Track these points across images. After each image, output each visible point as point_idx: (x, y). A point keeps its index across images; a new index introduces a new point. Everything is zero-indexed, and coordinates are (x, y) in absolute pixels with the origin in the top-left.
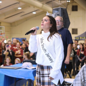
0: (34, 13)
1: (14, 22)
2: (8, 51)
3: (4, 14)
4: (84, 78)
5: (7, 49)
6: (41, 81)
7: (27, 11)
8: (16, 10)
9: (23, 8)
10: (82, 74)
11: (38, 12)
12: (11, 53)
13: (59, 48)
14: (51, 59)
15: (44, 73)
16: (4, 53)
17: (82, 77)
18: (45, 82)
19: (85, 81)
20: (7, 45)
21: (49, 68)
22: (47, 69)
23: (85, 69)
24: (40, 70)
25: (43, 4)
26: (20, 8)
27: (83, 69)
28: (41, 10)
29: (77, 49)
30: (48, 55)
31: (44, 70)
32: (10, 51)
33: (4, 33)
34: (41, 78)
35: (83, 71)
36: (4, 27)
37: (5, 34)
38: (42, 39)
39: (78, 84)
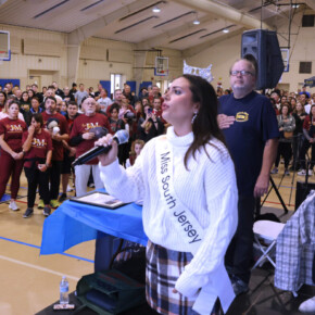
0: (226, 31)
1: (188, 50)
2: (150, 120)
3: (168, 34)
4: (308, 233)
5: (148, 117)
6: (159, 297)
7: (212, 27)
8: (190, 25)
9: (203, 21)
10: (302, 221)
11: (235, 29)
12: (156, 125)
13: (221, 196)
14: (191, 232)
15: (169, 274)
16: (142, 125)
17: (303, 229)
18: (170, 301)
19: (309, 241)
21: (184, 258)
22: (177, 263)
23: (311, 209)
24: (154, 259)
25: (243, 13)
26: (197, 23)
27: (307, 208)
28: (239, 27)
29: (304, 114)
30: (181, 218)
31: (167, 263)
32: (155, 120)
33: (168, 71)
34: (159, 286)
35: (306, 213)
36: (167, 58)
37: (170, 72)
38: (165, 158)
39: (290, 246)
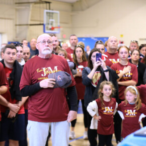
5: (96, 65)
16: (90, 76)
20: (98, 52)
33: (59, 27)
36: (58, 12)
37: (61, 29)
